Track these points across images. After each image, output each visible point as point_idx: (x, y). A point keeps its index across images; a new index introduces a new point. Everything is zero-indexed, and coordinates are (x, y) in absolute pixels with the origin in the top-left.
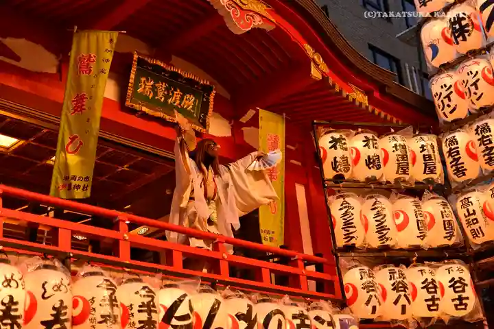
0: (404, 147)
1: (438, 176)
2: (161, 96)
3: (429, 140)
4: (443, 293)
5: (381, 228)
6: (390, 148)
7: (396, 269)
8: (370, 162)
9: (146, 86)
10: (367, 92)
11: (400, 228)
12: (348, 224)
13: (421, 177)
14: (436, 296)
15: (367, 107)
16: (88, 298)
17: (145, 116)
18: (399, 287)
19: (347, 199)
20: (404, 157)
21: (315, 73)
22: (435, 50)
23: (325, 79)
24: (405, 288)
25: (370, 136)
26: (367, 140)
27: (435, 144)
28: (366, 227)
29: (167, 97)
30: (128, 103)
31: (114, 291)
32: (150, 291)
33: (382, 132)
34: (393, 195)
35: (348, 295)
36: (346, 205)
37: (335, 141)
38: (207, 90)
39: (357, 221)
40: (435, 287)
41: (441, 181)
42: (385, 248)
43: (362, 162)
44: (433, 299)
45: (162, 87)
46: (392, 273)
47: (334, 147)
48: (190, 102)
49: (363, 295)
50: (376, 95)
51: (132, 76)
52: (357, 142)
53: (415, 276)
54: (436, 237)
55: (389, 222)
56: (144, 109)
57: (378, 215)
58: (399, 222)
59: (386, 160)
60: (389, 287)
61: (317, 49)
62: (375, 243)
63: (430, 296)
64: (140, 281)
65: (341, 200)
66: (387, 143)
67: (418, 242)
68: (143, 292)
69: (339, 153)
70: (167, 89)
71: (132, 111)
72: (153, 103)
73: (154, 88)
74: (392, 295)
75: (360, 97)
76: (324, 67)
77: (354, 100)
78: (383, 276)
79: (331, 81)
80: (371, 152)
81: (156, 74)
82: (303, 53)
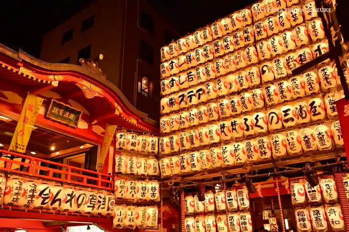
0: (146, 140)
1: (156, 151)
2: (61, 113)
3: (155, 139)
4: (148, 191)
5: (131, 167)
6: (141, 140)
7: (133, 182)
8: (133, 144)
9: (55, 110)
10: (137, 120)
11: (138, 167)
12: (120, 165)
13: (150, 151)
14: (145, 192)
15: (136, 125)
17: (53, 121)
18: (133, 188)
19: (121, 156)
20: (145, 144)
21: (117, 113)
22: (163, 108)
23: (120, 114)
24: (135, 188)
25: (134, 135)
26: (133, 136)
27: (157, 140)
28: (126, 166)
29: (63, 114)
30: (47, 116)
31: (21, 185)
33: (140, 134)
34: (139, 156)
35: (115, 189)
36: (120, 158)
37: (121, 136)
38: (80, 113)
39: (123, 164)
40: (146, 189)
41: (156, 153)
42: (133, 174)
43: (130, 144)
44: (144, 193)
45: (62, 111)
46: (132, 183)
47: (121, 138)
48: (72, 116)
49: (120, 190)
50: (140, 121)
51: (50, 107)
52: (129, 137)
53: (139, 185)
54: (151, 172)
55: (134, 166)
56: (53, 118)
57: (132, 162)
58: (139, 165)
59: (139, 144)
60: (129, 188)
61: (119, 104)
62: (129, 172)
63: (142, 192)
64: (33, 181)
65: (119, 156)
66: (140, 138)
67: (144, 173)
68: (32, 186)
69: (122, 140)
70: (64, 112)
71: (49, 119)
72: (58, 116)
73: (58, 111)
74: (130, 190)
75: (133, 121)
76: (121, 111)
77: (131, 122)
78: (128, 184)
79: (122, 116)
80: (133, 141)
81: (60, 106)
82: (114, 106)
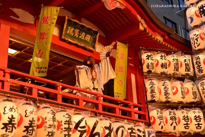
0: (177, 60)
1: (191, 73)
2: (76, 35)
3: (188, 57)
4: (191, 122)
5: (166, 94)
6: (171, 60)
7: (172, 111)
8: (162, 66)
9: (71, 30)
10: (163, 36)
11: (175, 94)
12: (152, 91)
13: (184, 73)
14: (189, 123)
15: (162, 43)
16: (44, 117)
17: (70, 43)
18: (173, 118)
19: (152, 81)
20: (177, 64)
21: (141, 28)
22: (192, 19)
23: (145, 30)
24: (175, 119)
26: (162, 56)
27: (190, 59)
28: (160, 93)
29: (79, 35)
30: (63, 37)
31: (55, 115)
32: (70, 116)
33: (168, 53)
34: (172, 79)
35: (152, 121)
36: (152, 83)
37: (148, 56)
38: (96, 33)
39: (156, 90)
40: (188, 119)
41: (192, 75)
42: (168, 102)
43: (159, 65)
44: (187, 124)
45: (77, 31)
46: (170, 112)
47: (148, 59)
48: (88, 38)
49: (158, 121)
50: (166, 37)
51: (65, 26)
52: (157, 57)
53: (180, 114)
54: (189, 98)
55: (170, 91)
56: (69, 40)
57: (165, 88)
58: (174, 91)
59: (169, 65)
60: (169, 118)
61: (142, 17)
62: (164, 99)
63: (185, 123)
65: (150, 81)
66: (171, 58)
67: (182, 100)
68: (67, 116)
69: (150, 61)
70: (79, 32)
71: (64, 41)
72: (74, 37)
73: (74, 31)
74: (170, 122)
75: (159, 38)
76: (146, 26)
77: (157, 39)
78: (166, 114)
79: (147, 31)
80: (164, 61)
81: (75, 25)
82: (136, 19)
